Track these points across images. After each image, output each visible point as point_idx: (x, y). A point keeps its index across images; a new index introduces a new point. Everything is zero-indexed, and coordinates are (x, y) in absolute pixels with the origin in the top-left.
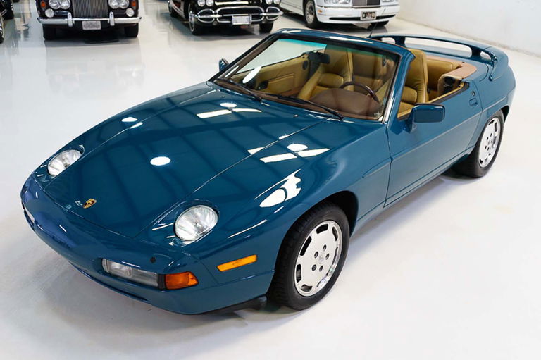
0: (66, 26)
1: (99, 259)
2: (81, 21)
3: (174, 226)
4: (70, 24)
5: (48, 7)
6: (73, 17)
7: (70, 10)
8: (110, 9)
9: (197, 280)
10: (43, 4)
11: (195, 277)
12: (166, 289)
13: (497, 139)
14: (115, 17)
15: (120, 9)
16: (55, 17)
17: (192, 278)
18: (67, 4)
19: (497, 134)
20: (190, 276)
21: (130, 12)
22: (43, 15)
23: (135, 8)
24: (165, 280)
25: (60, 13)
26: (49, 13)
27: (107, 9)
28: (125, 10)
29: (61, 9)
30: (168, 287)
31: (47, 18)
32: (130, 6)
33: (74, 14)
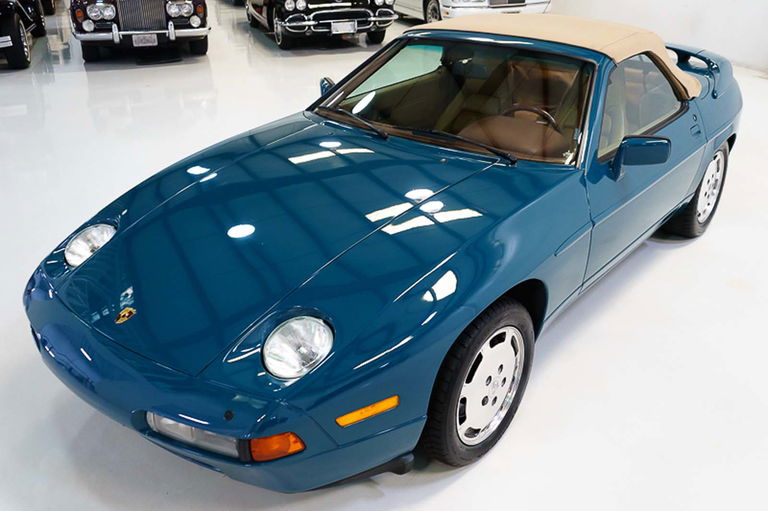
0: (112, 41)
2: (131, 36)
3: (262, 354)
4: (117, 40)
5: (87, 17)
6: (119, 30)
7: (116, 20)
8: (169, 18)
9: (303, 443)
10: (79, 13)
11: (299, 438)
12: (253, 462)
13: (719, 183)
14: (176, 27)
15: (182, 17)
16: (95, 31)
17: (295, 442)
18: (111, 13)
19: (719, 176)
20: (292, 439)
21: (196, 21)
22: (79, 29)
23: (201, 15)
24: (250, 449)
25: (102, 25)
26: (88, 26)
27: (164, 18)
28: (189, 18)
29: (103, 20)
30: (256, 459)
31: (85, 32)
32: (195, 13)
33: (122, 27)
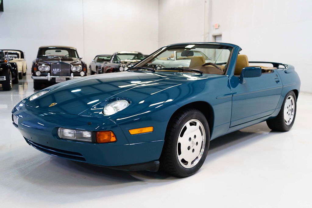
0: (47, 80)
1: (57, 128)
2: (55, 78)
4: (49, 80)
5: (38, 70)
6: (51, 76)
7: (50, 72)
8: (71, 72)
9: (116, 138)
10: (35, 69)
11: (115, 136)
14: (74, 76)
15: (77, 72)
16: (41, 76)
17: (113, 136)
18: (48, 69)
19: (293, 107)
21: (82, 73)
22: (34, 75)
23: (85, 71)
24: (96, 136)
25: (44, 74)
26: (38, 73)
27: (69, 72)
28: (80, 72)
29: (44, 72)
30: (98, 142)
31: (36, 76)
32: (83, 70)
33: (52, 74)
